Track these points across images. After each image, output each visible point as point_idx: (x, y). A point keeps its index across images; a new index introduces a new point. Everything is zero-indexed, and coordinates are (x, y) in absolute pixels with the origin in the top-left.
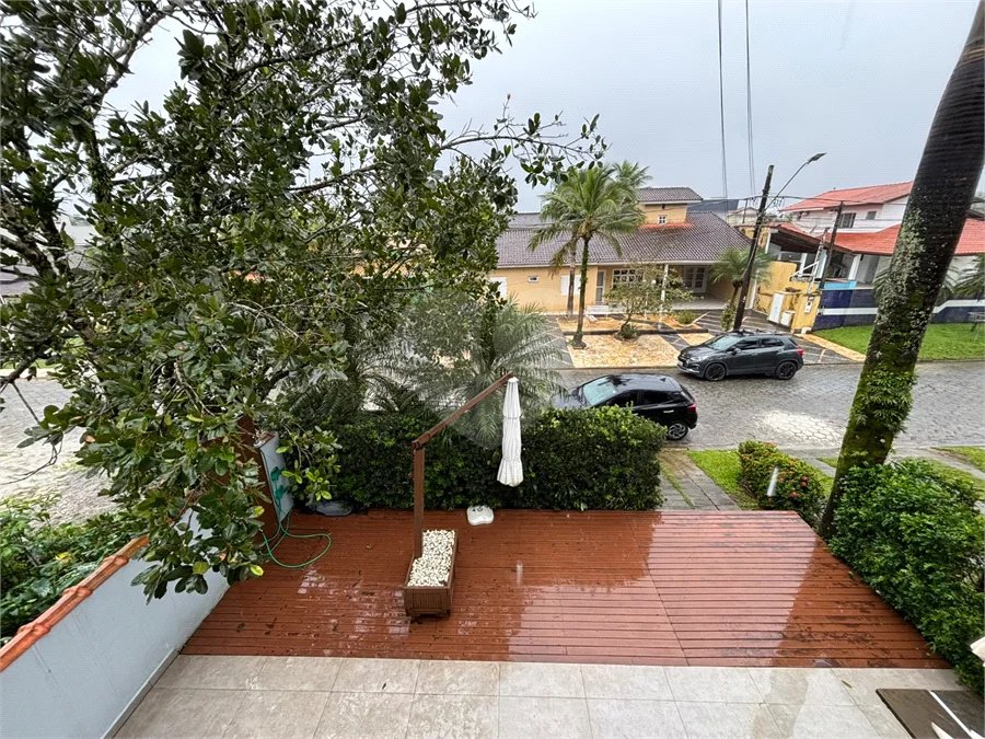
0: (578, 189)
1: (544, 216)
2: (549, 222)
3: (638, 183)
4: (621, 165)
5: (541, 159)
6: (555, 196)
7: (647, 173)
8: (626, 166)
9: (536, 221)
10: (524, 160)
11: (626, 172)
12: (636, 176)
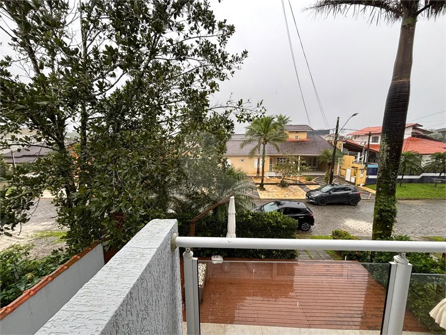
0: (261, 125)
1: (247, 135)
2: (249, 137)
3: (286, 123)
4: (279, 116)
5: (243, 114)
6: (251, 128)
7: (289, 119)
8: (281, 116)
9: (244, 137)
10: (237, 114)
11: (281, 119)
12: (285, 120)
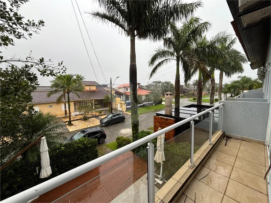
0: (63, 80)
1: (52, 87)
2: (54, 89)
3: (82, 80)
4: (77, 75)
5: (46, 70)
6: (56, 81)
7: (84, 77)
8: (78, 75)
9: (50, 88)
10: (39, 69)
11: (78, 77)
12: (82, 78)
